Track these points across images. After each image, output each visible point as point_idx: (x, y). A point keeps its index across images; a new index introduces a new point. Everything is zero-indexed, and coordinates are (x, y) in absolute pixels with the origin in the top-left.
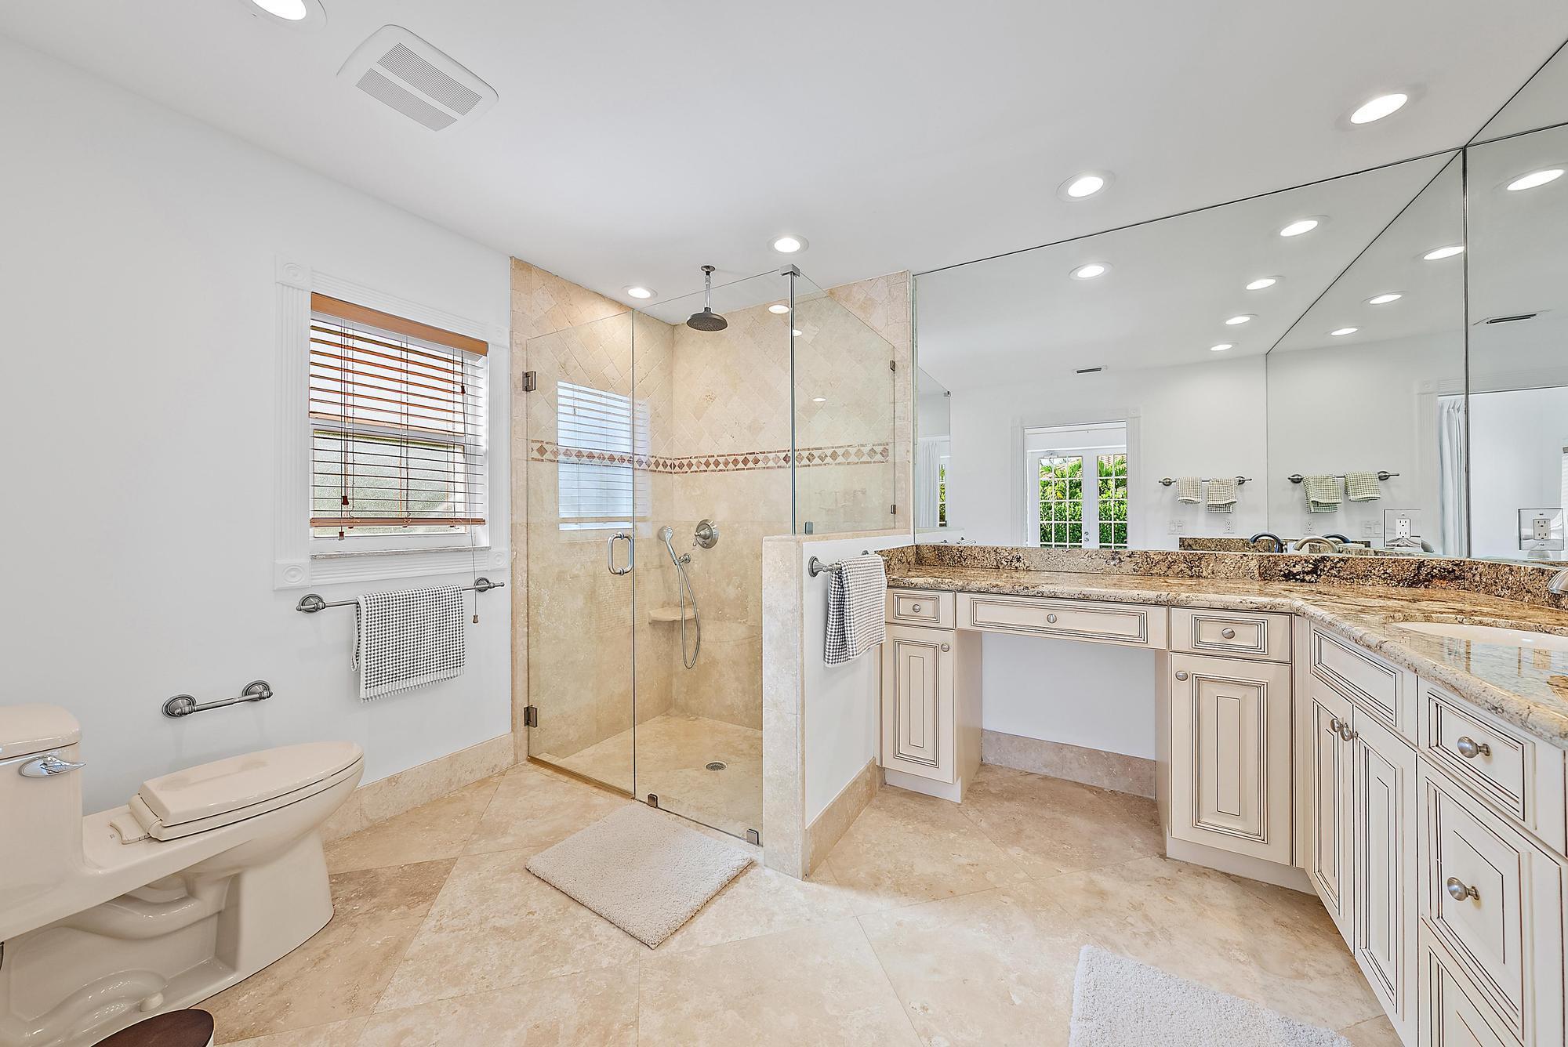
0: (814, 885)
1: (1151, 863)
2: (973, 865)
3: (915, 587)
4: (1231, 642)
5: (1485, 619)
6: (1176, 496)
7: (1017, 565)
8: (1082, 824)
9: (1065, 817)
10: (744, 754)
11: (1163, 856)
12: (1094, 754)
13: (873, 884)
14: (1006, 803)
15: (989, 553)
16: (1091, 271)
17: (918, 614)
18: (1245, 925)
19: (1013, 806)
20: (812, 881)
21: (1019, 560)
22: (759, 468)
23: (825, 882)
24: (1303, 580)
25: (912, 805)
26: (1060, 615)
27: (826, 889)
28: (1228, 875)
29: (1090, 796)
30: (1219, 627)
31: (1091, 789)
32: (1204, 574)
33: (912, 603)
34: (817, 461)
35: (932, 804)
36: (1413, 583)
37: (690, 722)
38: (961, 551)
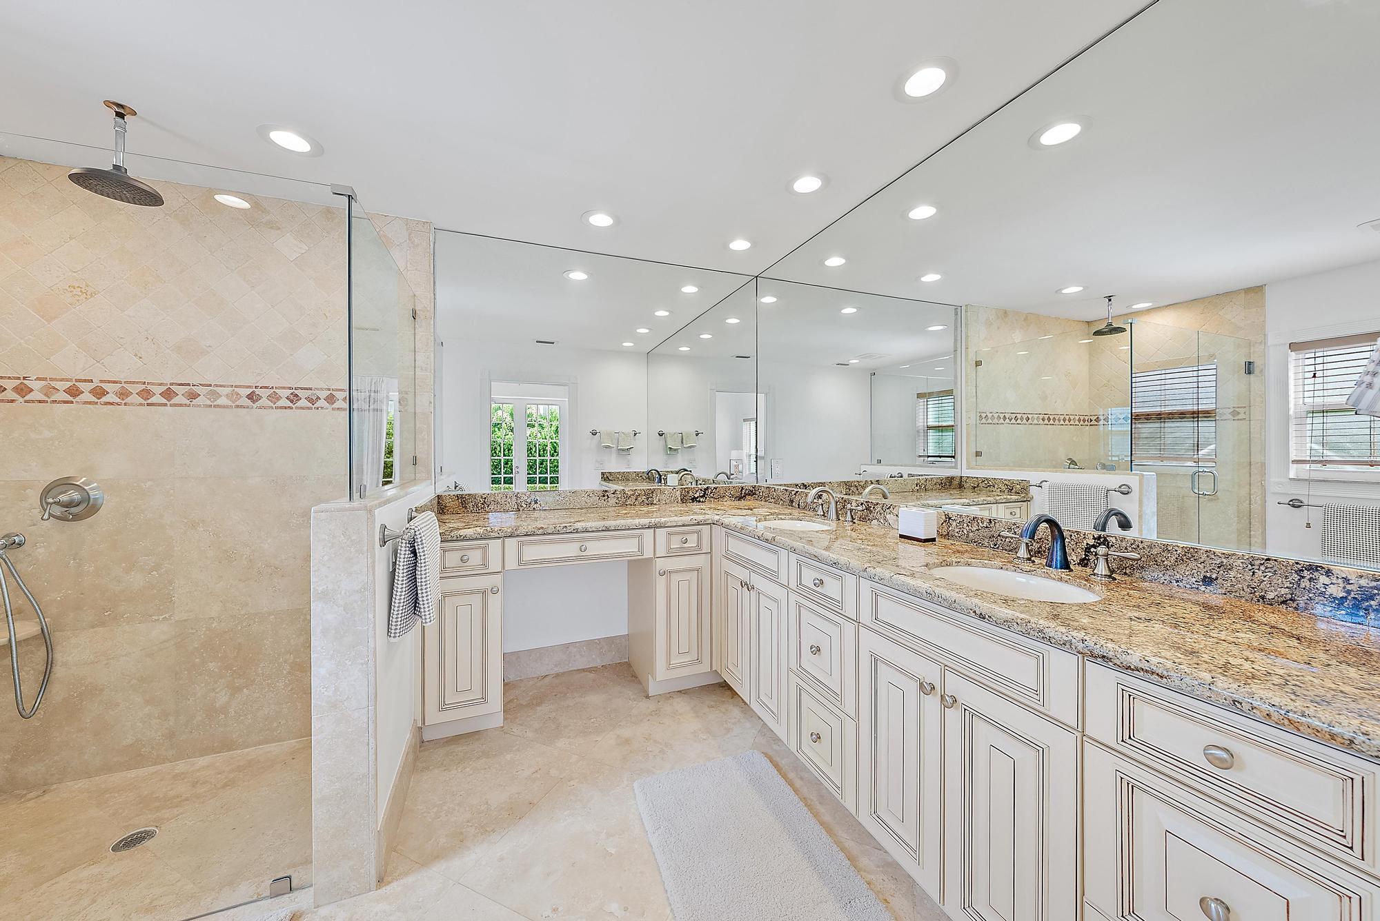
0: (394, 884)
1: (644, 706)
2: (536, 771)
3: (465, 539)
4: (685, 545)
5: (783, 517)
6: (600, 442)
7: (535, 506)
8: (595, 699)
9: (582, 699)
10: (187, 799)
11: (647, 697)
12: (590, 643)
13: (459, 842)
14: (538, 708)
15: (511, 498)
16: (578, 276)
17: (465, 564)
18: (698, 717)
19: (544, 709)
20: (390, 883)
21: (536, 503)
22: (199, 406)
23: (406, 874)
24: (699, 501)
25: (460, 749)
26: (588, 544)
27: (410, 880)
28: (680, 691)
29: (592, 675)
30: (678, 538)
31: (590, 670)
32: (655, 502)
33: (459, 554)
34: (303, 403)
35: (477, 739)
36: (740, 498)
37: (30, 804)
38: (485, 498)
